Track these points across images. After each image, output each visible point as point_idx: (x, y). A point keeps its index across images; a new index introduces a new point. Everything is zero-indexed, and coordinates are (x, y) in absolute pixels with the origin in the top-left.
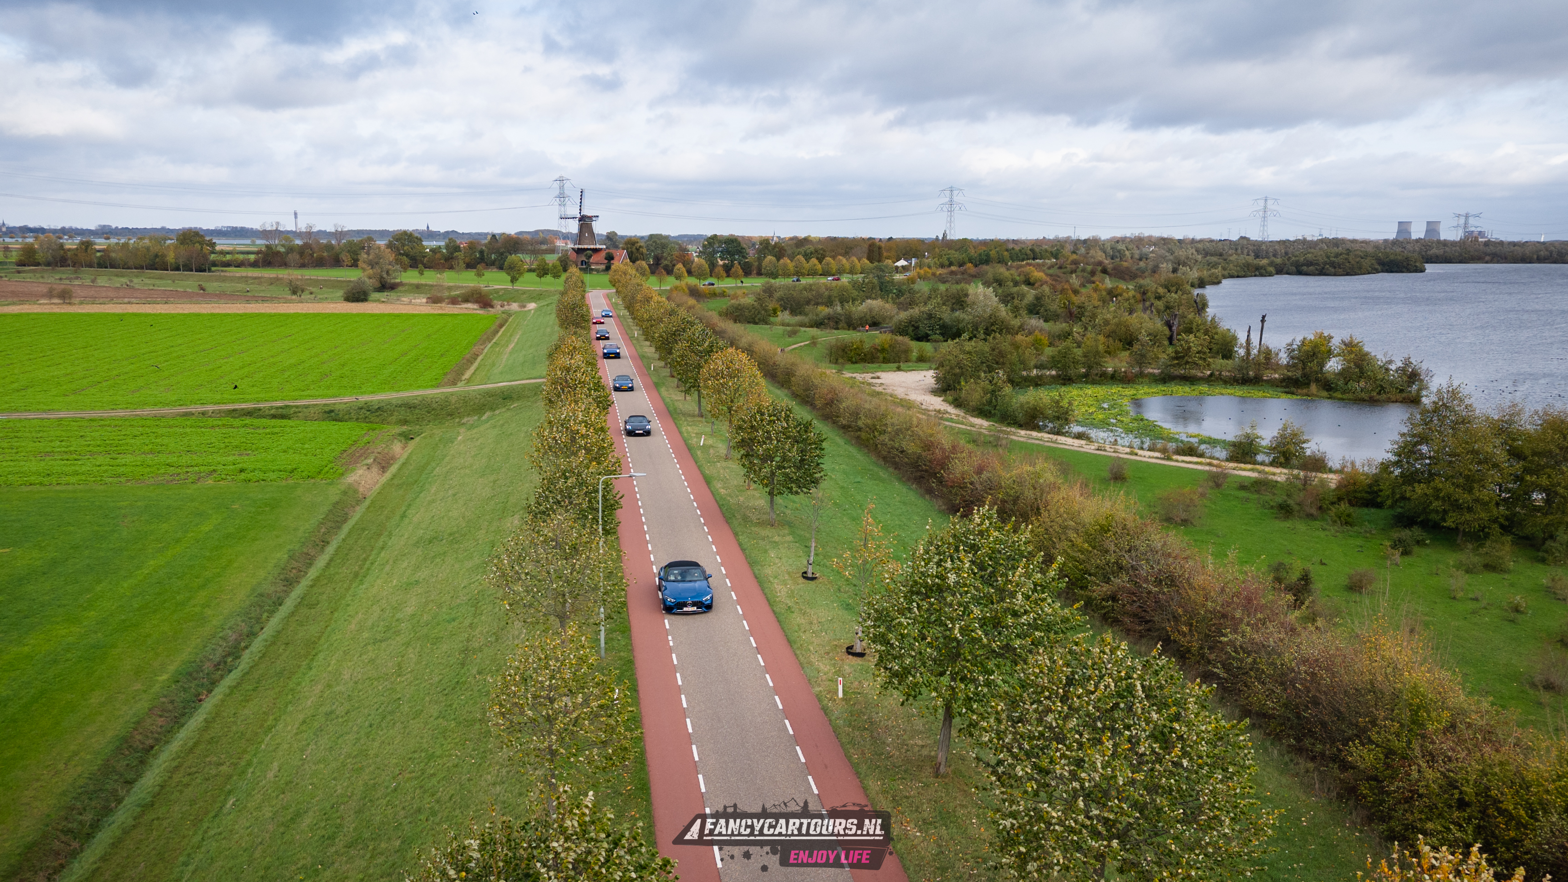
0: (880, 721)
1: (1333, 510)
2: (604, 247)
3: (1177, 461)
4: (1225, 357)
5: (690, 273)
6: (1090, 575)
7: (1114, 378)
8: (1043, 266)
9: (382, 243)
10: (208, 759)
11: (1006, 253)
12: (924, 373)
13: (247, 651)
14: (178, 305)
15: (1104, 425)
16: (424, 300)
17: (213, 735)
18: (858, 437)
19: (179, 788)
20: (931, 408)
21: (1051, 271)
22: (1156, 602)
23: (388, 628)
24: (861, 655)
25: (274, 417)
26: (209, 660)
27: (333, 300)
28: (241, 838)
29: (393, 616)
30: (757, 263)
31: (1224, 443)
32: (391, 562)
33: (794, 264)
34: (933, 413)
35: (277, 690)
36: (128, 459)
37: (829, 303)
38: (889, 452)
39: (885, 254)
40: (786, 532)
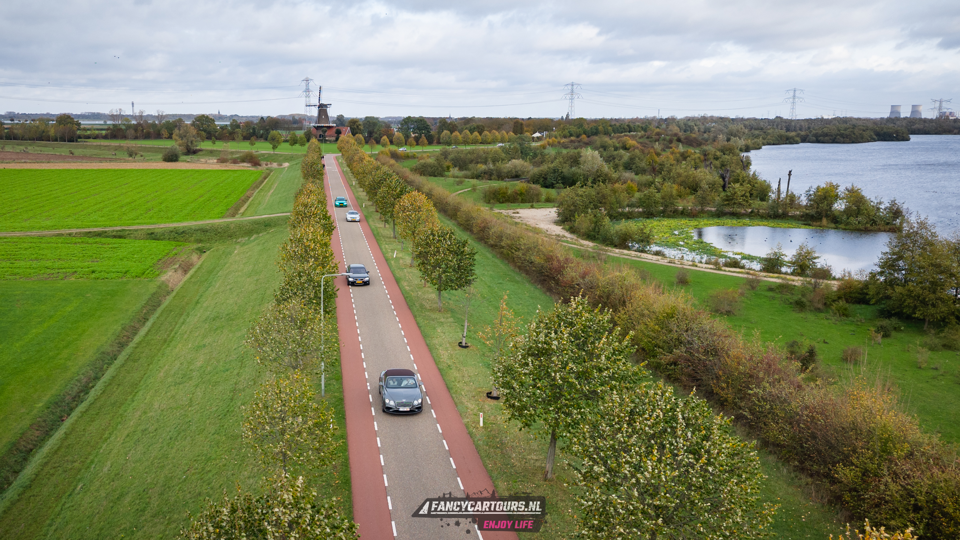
0: (508, 442)
1: (834, 306)
2: (335, 125)
3: (725, 271)
4: (762, 200)
5: (392, 142)
6: (659, 347)
7: (684, 214)
8: (636, 136)
9: (188, 122)
10: (66, 458)
11: (610, 128)
12: (550, 210)
13: (93, 389)
14: (56, 164)
15: (675, 245)
16: (215, 161)
17: (70, 443)
18: (502, 253)
19: (47, 476)
20: (554, 234)
21: (641, 140)
22: (704, 366)
23: (184, 375)
24: (497, 398)
25: (115, 237)
26: (69, 394)
27: (156, 161)
28: (86, 509)
29: (188, 368)
30: (437, 136)
31: (761, 260)
32: (188, 333)
33: (462, 136)
34: (554, 237)
35: (111, 415)
36: (22, 263)
37: (485, 163)
38: (522, 263)
39: (525, 129)
40: (449, 315)
